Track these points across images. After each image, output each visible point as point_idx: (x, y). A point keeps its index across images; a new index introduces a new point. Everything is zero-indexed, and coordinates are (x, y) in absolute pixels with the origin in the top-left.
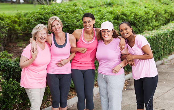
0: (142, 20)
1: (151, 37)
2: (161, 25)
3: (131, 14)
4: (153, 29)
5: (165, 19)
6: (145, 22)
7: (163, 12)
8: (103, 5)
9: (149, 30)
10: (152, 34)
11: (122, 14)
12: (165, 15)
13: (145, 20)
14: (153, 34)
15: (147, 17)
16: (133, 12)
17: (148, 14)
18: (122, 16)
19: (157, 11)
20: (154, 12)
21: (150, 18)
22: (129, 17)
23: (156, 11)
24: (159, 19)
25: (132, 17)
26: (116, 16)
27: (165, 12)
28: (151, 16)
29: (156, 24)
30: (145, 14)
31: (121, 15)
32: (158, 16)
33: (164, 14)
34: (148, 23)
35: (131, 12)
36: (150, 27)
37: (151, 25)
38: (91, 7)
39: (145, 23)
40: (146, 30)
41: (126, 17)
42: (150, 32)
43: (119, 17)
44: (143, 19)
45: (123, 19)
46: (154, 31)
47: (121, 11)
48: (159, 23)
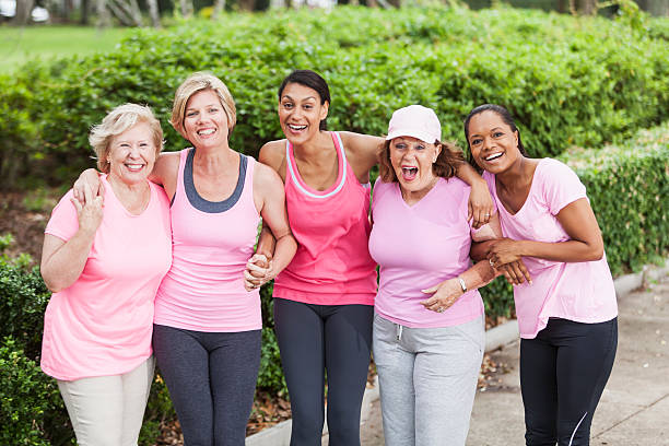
0: (557, 101)
1: (593, 176)
2: (638, 124)
3: (512, 74)
4: (606, 140)
5: (656, 101)
6: (571, 110)
7: (650, 72)
8: (397, 37)
9: (588, 144)
10: (599, 160)
11: (478, 76)
12: (657, 85)
13: (571, 105)
14: (602, 162)
15: (578, 91)
16: (521, 69)
17: (586, 78)
18: (476, 82)
19: (623, 68)
20: (610, 68)
21: (591, 93)
22: (503, 87)
23: (618, 65)
24: (632, 102)
25: (515, 87)
26: (451, 82)
27: (658, 73)
28: (595, 86)
29: (618, 118)
30: (574, 77)
31: (469, 79)
32: (625, 88)
33: (654, 79)
34: (583, 117)
35: (511, 67)
36: (591, 134)
37: (597, 122)
38: (344, 45)
39: (571, 116)
40: (573, 143)
41: (493, 86)
42: (590, 152)
43: (461, 87)
44: (563, 99)
45: (479, 94)
46: (607, 149)
47: (469, 62)
48: (628, 116)
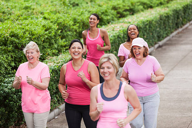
0: (41, 41)
1: (57, 68)
3: (24, 33)
4: (60, 51)
5: (75, 33)
6: (46, 42)
7: (71, 23)
9: (54, 54)
11: (12, 36)
12: (75, 27)
13: (46, 41)
14: (59, 62)
15: (48, 36)
16: (27, 31)
17: (50, 30)
18: (13, 38)
19: (63, 23)
20: (58, 24)
21: (52, 35)
22: (22, 39)
23: (61, 23)
24: (67, 35)
25: (26, 38)
26: (3, 39)
27: (75, 22)
28: (53, 33)
29: (62, 42)
30: (46, 30)
31: (10, 38)
32: (64, 31)
33: (73, 25)
34: (51, 44)
35: (24, 30)
36: (54, 51)
37: (56, 46)
39: (47, 45)
40: (49, 55)
41: (19, 39)
42: (55, 58)
43: (7, 41)
44: (43, 39)
45: (14, 43)
46: (60, 56)
47: (10, 31)
48: (66, 41)
